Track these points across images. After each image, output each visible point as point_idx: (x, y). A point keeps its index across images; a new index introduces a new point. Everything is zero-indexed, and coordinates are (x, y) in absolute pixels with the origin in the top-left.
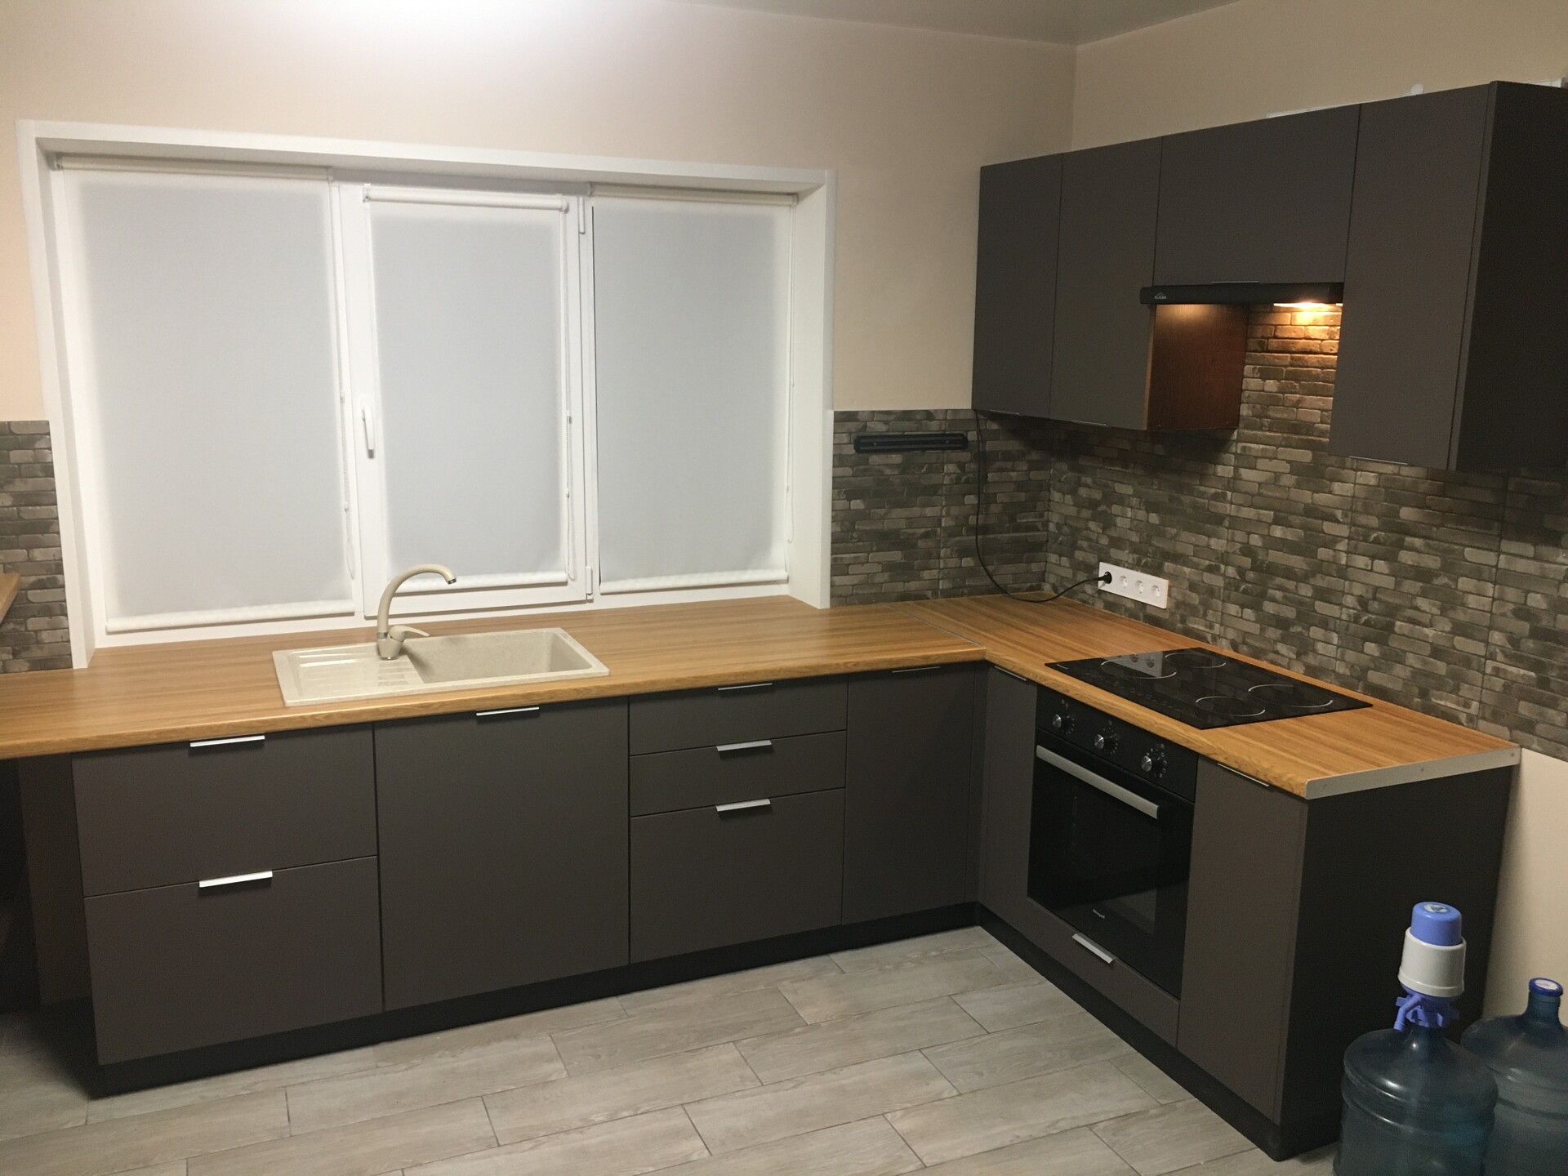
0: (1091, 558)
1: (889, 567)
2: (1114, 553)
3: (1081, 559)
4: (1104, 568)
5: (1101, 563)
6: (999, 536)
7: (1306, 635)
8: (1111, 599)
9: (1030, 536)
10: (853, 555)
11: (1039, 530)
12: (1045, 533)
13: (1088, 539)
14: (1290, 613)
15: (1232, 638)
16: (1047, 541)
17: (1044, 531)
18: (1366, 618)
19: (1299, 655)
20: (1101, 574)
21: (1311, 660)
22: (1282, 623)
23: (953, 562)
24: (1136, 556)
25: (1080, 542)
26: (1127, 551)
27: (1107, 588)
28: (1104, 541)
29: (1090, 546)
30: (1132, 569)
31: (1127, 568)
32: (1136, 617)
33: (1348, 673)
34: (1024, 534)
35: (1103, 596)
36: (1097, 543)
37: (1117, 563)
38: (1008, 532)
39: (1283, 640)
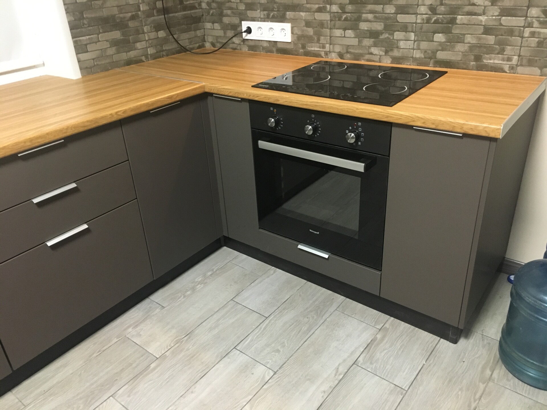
0: (235, 20)
1: (115, 43)
2: (250, 13)
3: (227, 22)
4: (245, 25)
5: (243, 22)
6: (176, 14)
7: (392, 38)
8: (251, 43)
9: (193, 13)
10: (88, 37)
11: (197, 9)
12: (201, 10)
13: (231, 8)
14: (379, 26)
15: (339, 51)
16: (203, 15)
17: (199, 9)
18: (435, 18)
19: (386, 52)
20: (244, 28)
21: (396, 53)
22: (374, 34)
23: (153, 35)
24: (265, 12)
25: (225, 11)
26: (259, 11)
27: (249, 37)
28: (242, 7)
29: (233, 13)
30: (264, 21)
31: (261, 21)
32: (271, 51)
33: (423, 56)
34: (189, 12)
35: (246, 43)
36: (237, 9)
37: (253, 20)
38: (180, 12)
39: (375, 45)
